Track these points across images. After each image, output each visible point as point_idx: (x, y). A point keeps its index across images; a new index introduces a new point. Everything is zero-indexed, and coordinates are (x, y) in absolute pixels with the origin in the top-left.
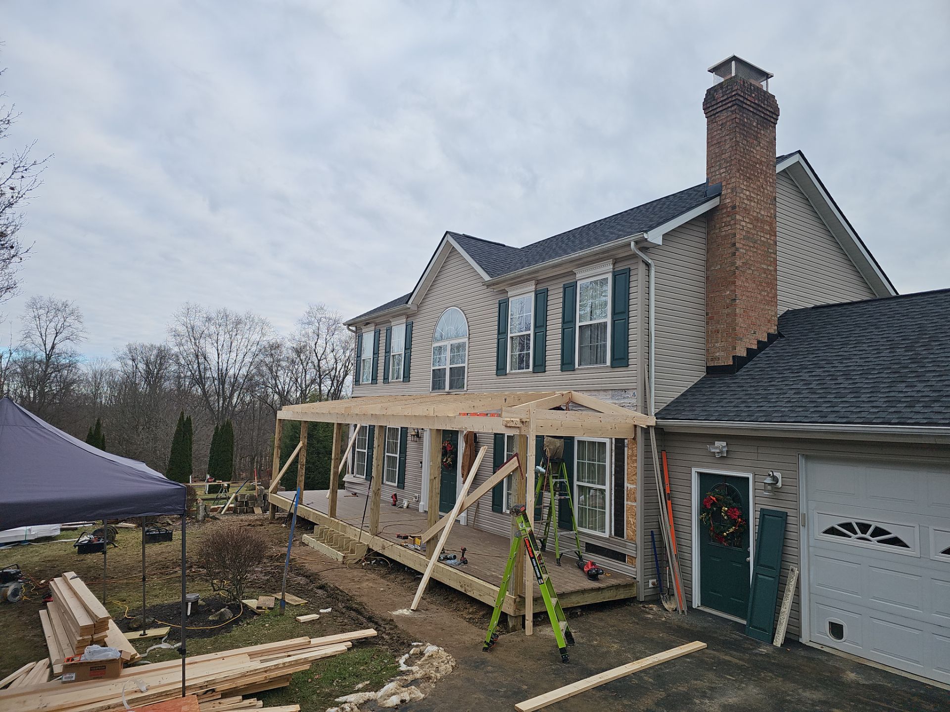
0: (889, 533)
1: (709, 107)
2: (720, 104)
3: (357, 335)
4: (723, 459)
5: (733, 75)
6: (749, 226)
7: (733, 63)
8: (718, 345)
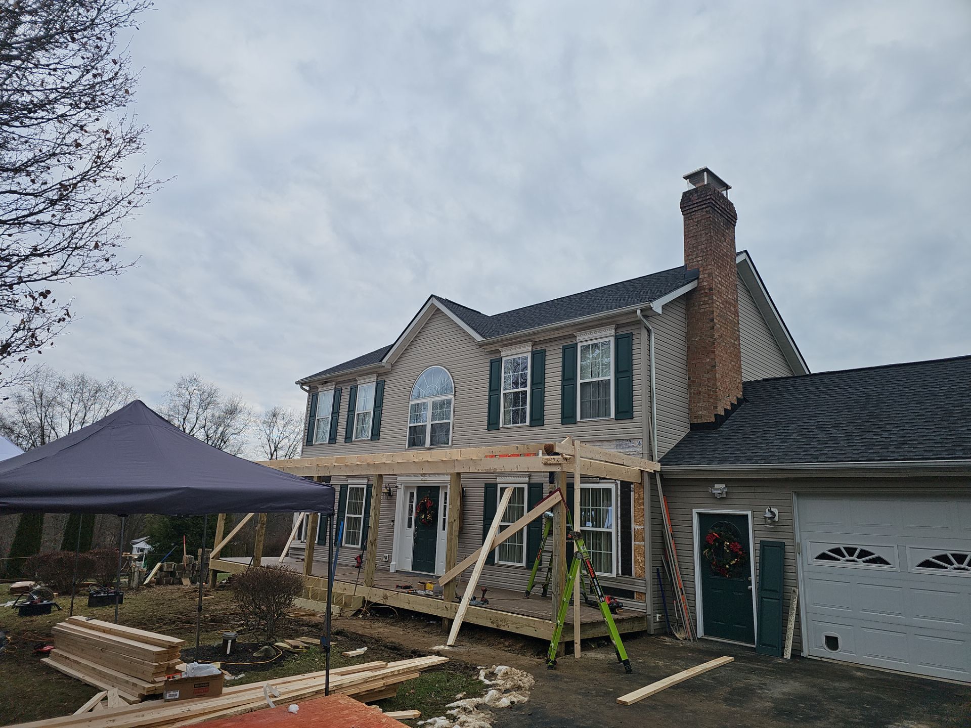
0: (873, 554)
1: (686, 207)
2: (696, 205)
3: (311, 394)
4: (722, 500)
5: (706, 183)
6: (721, 306)
7: (705, 173)
8: (700, 405)
